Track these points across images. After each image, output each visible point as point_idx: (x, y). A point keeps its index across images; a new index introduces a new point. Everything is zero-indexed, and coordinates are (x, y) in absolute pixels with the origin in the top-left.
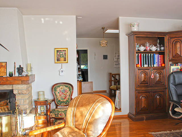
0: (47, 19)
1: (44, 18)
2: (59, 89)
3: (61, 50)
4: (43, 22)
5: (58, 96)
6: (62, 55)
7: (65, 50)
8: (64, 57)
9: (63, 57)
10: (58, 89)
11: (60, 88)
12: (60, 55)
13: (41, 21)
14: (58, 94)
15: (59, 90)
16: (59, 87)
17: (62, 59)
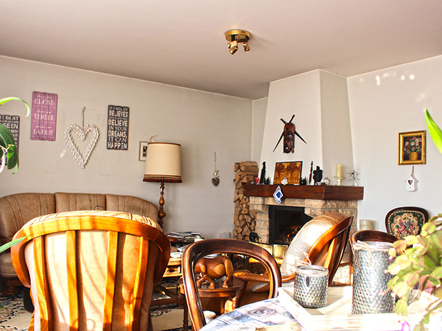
0: (385, 75)
1: (381, 75)
2: (399, 218)
3: (411, 137)
4: (379, 83)
5: (396, 233)
6: (414, 146)
7: (420, 137)
8: (418, 150)
9: (415, 151)
10: (397, 220)
11: (403, 216)
12: (409, 148)
13: (376, 81)
14: (396, 230)
15: (400, 220)
16: (401, 214)
17: (414, 155)
